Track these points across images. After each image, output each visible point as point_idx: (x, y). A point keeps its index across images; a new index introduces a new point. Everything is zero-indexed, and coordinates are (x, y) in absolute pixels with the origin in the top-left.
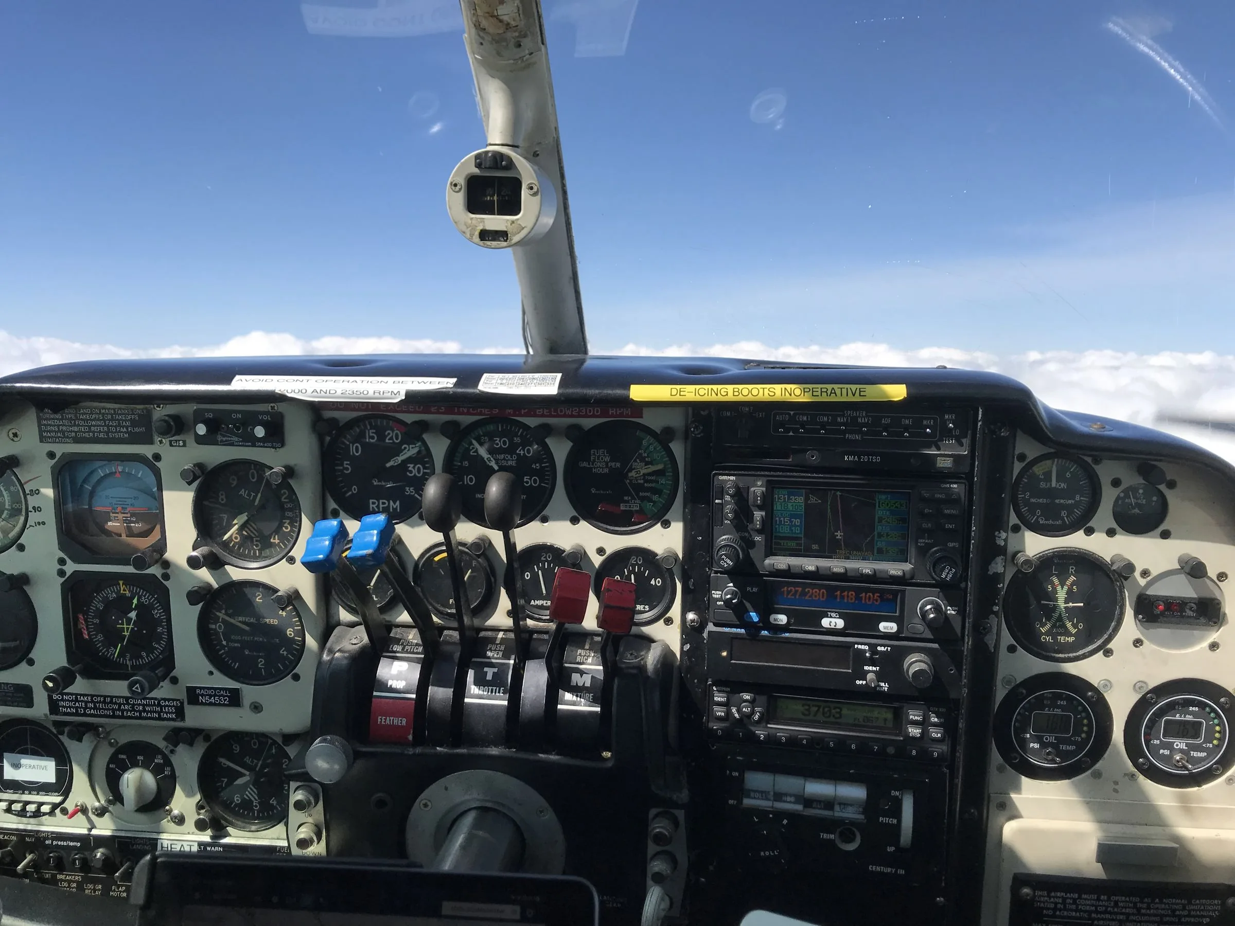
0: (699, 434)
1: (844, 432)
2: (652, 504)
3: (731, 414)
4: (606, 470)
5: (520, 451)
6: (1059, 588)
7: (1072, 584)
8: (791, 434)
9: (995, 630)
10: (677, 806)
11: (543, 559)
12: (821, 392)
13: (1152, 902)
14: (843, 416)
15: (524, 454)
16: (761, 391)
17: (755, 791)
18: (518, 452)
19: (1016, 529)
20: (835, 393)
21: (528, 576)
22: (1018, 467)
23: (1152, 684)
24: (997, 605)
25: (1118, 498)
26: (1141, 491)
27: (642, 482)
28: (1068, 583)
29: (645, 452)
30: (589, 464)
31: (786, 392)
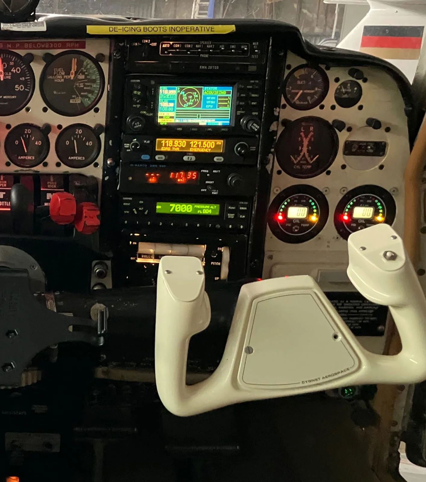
0: (119, 56)
1: (199, 53)
2: (88, 99)
3: (138, 44)
4: (63, 80)
5: (13, 70)
6: (304, 139)
7: (312, 136)
8: (171, 55)
9: (271, 161)
10: (108, 259)
11: (25, 132)
12: (191, 29)
13: (344, 303)
14: (199, 44)
15: (16, 72)
16: (159, 29)
17: (144, 254)
18: (12, 70)
19: (284, 106)
20: (198, 29)
21: (17, 142)
22: (287, 72)
23: (350, 188)
24: (273, 148)
25: (337, 89)
26: (349, 85)
27: (82, 86)
28: (309, 136)
29: (85, 69)
30: (53, 77)
31: (172, 29)
